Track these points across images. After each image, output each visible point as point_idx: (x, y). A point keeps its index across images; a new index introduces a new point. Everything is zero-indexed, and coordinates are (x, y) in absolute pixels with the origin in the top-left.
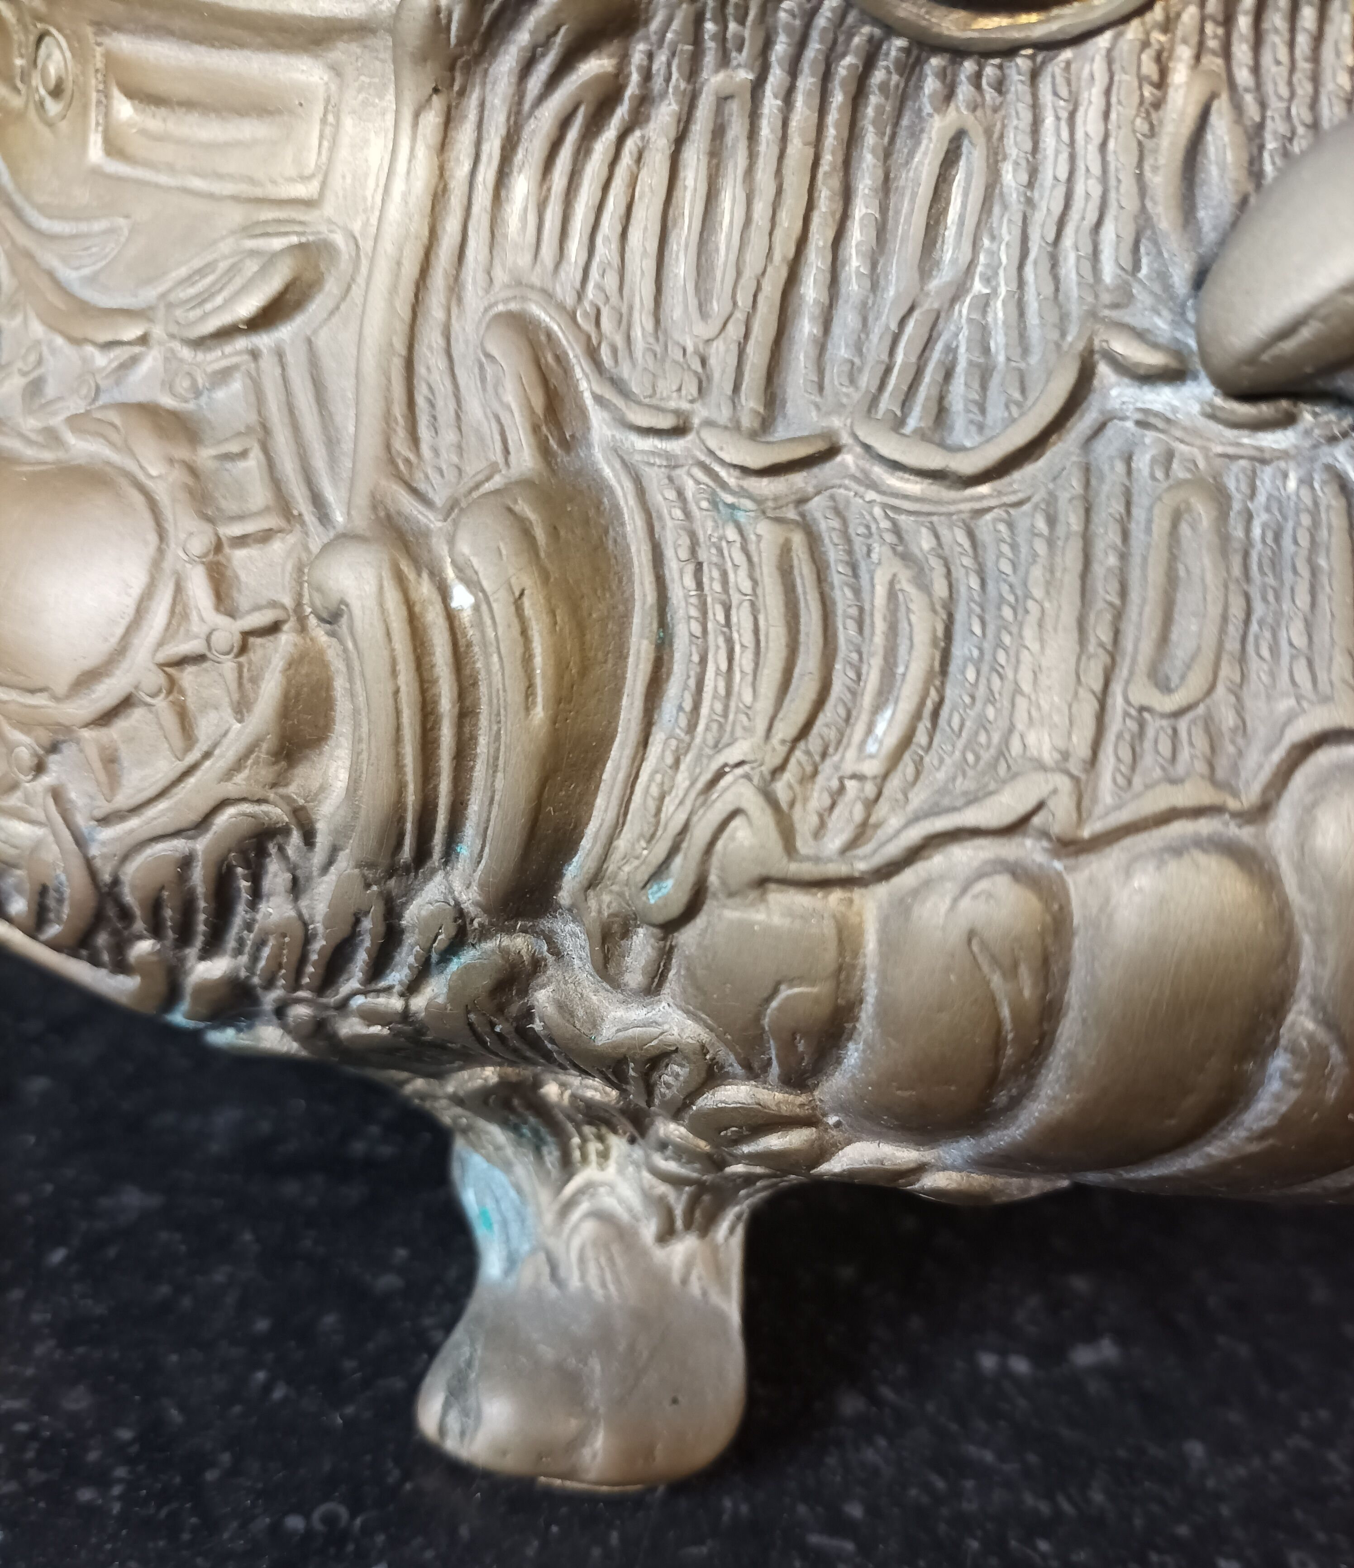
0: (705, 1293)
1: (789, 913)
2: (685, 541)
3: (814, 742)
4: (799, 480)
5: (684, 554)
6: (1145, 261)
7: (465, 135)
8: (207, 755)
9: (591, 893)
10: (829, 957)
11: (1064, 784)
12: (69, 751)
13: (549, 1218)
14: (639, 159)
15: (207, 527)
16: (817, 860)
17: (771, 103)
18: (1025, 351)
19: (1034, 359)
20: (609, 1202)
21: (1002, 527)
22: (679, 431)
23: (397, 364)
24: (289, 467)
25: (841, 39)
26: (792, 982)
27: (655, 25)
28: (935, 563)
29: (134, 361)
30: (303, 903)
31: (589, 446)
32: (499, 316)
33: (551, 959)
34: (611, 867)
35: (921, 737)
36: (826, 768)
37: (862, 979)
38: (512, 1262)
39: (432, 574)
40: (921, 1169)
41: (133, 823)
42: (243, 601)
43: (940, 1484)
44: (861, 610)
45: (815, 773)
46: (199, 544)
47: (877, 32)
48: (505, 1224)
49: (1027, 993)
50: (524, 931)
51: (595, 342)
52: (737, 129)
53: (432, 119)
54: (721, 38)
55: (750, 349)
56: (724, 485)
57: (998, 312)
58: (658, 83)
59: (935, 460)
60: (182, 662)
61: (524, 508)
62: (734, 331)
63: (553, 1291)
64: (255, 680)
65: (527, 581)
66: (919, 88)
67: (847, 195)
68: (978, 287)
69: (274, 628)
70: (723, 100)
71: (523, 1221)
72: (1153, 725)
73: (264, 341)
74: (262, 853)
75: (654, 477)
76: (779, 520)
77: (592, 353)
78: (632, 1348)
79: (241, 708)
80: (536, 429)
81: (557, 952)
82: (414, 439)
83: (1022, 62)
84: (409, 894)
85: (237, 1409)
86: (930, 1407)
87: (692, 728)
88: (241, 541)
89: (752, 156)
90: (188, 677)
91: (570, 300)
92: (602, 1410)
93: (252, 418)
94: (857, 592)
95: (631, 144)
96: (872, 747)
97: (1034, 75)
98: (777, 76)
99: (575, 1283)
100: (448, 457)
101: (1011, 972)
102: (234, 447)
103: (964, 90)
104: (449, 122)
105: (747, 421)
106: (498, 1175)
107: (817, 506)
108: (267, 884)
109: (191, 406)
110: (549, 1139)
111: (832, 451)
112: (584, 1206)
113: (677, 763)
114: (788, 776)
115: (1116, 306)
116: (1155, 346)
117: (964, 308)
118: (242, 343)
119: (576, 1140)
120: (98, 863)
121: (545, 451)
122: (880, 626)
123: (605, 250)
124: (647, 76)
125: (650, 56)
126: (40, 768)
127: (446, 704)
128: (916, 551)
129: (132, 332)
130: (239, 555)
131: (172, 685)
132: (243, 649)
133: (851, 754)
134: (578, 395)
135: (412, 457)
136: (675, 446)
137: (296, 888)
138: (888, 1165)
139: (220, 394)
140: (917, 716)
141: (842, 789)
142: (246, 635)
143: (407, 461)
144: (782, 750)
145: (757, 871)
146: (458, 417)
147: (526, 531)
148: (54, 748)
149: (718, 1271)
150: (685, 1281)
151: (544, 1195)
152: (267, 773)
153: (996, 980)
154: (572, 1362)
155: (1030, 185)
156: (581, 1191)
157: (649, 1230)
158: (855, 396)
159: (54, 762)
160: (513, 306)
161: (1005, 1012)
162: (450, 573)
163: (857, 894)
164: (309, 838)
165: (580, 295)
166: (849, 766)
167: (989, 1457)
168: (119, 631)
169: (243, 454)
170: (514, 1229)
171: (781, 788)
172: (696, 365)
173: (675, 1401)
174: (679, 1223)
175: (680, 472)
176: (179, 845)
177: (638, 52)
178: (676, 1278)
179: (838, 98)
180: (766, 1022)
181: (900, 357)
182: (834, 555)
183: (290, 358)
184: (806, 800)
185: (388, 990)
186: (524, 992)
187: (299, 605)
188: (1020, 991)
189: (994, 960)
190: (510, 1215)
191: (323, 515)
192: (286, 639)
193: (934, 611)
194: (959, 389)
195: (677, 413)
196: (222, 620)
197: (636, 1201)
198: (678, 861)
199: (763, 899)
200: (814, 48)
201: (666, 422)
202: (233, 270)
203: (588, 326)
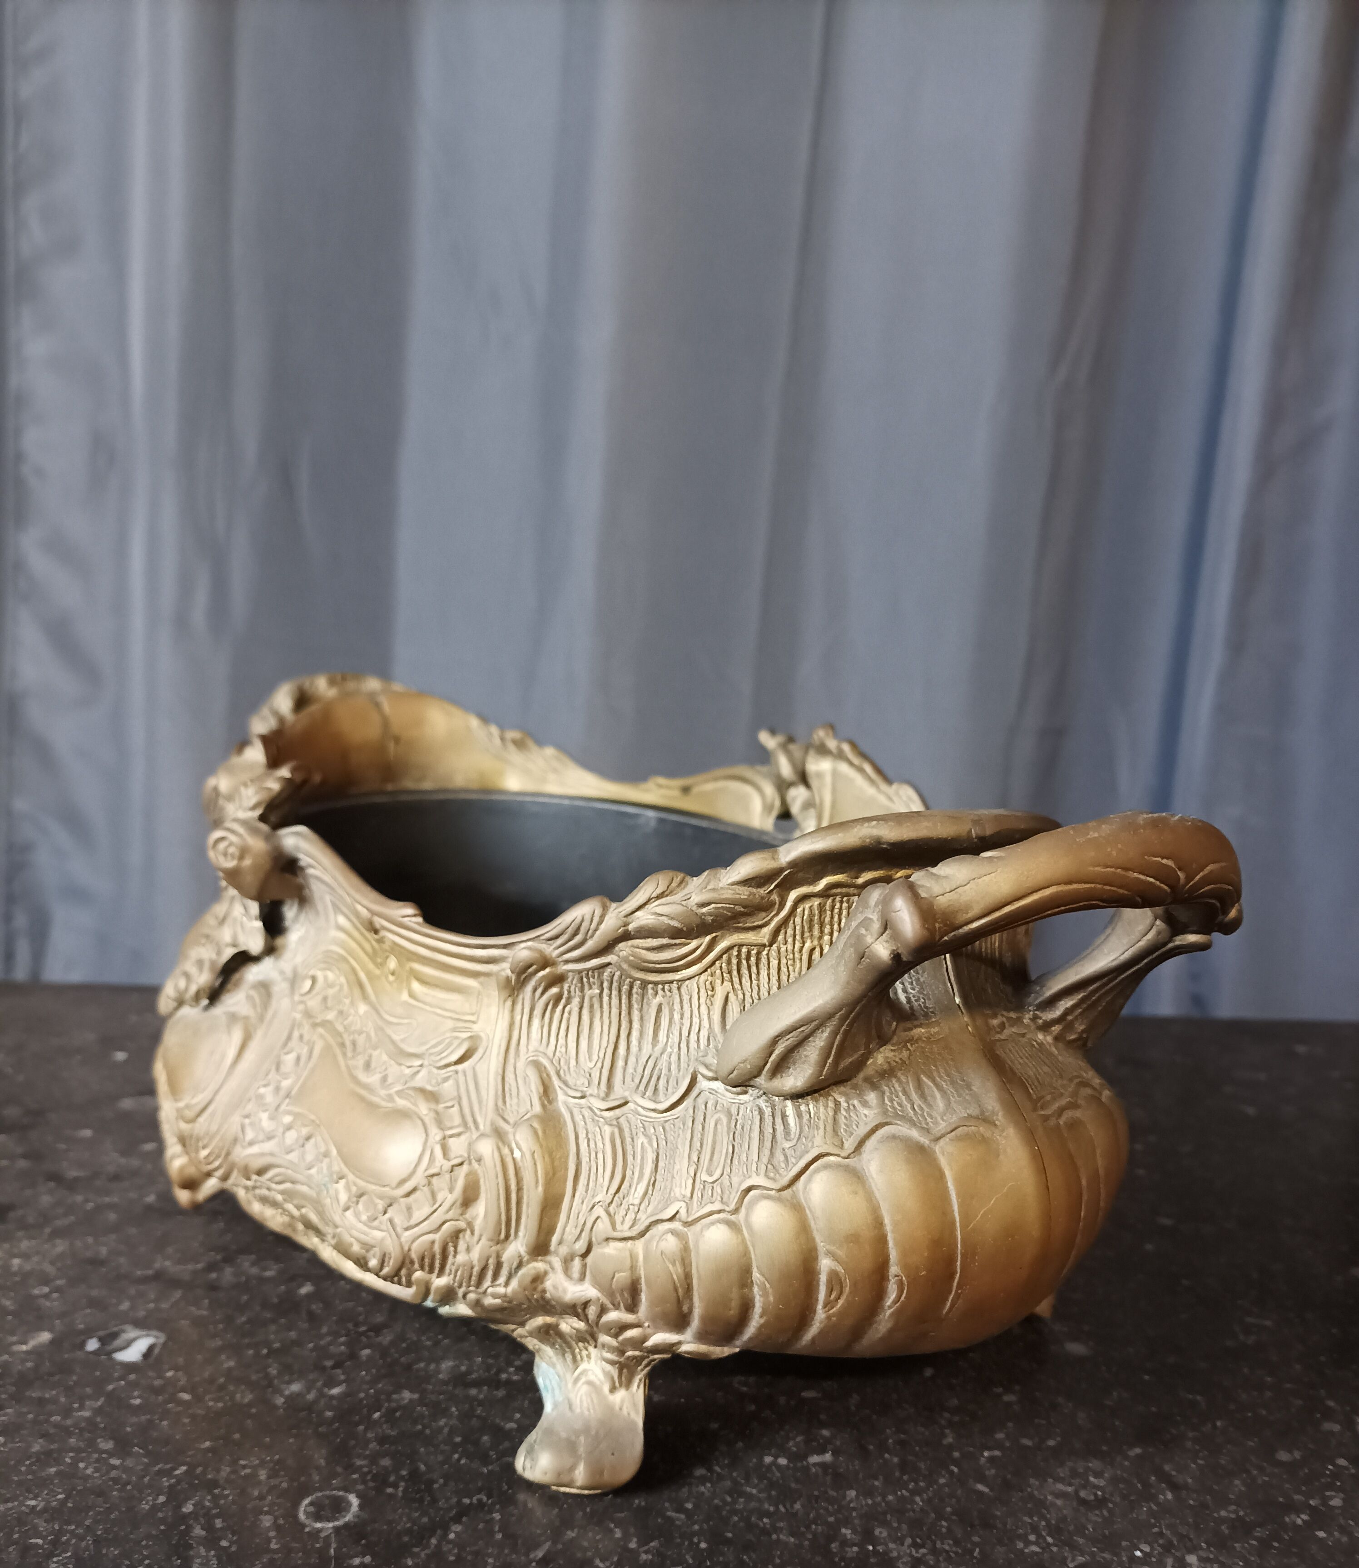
0: (629, 1414)
1: (615, 1249)
2: (585, 1132)
3: (621, 1194)
4: (617, 1112)
5: (584, 1136)
6: (711, 1042)
7: (519, 1007)
8: (440, 1206)
9: (560, 1246)
10: (628, 1263)
11: (683, 1204)
12: (395, 1206)
13: (570, 1385)
14: (570, 1013)
15: (442, 1132)
16: (622, 1231)
17: (606, 999)
18: (679, 1070)
19: (681, 1073)
20: (592, 1377)
21: (672, 1126)
22: (583, 1097)
23: (500, 1078)
24: (467, 1111)
25: (622, 982)
26: (619, 1271)
27: (569, 980)
28: (654, 1138)
29: (418, 1072)
30: (471, 1255)
31: (557, 1101)
32: (531, 1061)
33: (550, 1270)
34: (565, 1236)
35: (650, 1192)
36: (624, 1202)
37: (640, 1270)
38: (556, 1405)
39: (508, 1146)
40: (680, 1343)
41: (416, 1229)
42: (452, 1155)
43: (729, 1499)
44: (634, 1152)
45: (621, 1204)
46: (438, 1138)
47: (632, 980)
48: (553, 1390)
49: (679, 1270)
50: (541, 1260)
51: (558, 1068)
52: (597, 1006)
53: (509, 1003)
54: (589, 982)
55: (603, 1070)
56: (596, 1115)
57: (674, 1058)
58: (573, 993)
59: (652, 1105)
60: (433, 1176)
61: (536, 1125)
62: (599, 1065)
63: (569, 1414)
64: (456, 1181)
65: (536, 1148)
66: (647, 992)
67: (631, 1022)
68: (669, 1050)
69: (461, 1164)
70: (591, 998)
71: (560, 1389)
72: (707, 1185)
73: (460, 1067)
74: (457, 1237)
75: (576, 1111)
76: (611, 1125)
77: (558, 1073)
78: (597, 1433)
79: (451, 1190)
80: (540, 1098)
81: (552, 1268)
82: (505, 1102)
83: (675, 985)
84: (504, 1249)
85: (446, 1466)
86: (735, 1474)
87: (587, 1191)
88: (451, 1136)
89: (602, 1013)
90: (435, 1180)
91: (551, 1055)
92: (583, 1455)
93: (455, 1094)
94: (633, 1147)
95: (567, 1009)
96: (636, 1195)
97: (679, 988)
98: (606, 991)
99: (578, 1410)
100: (515, 1107)
101: (674, 1264)
102: (450, 1104)
103: (660, 992)
104: (514, 1004)
105: (602, 1095)
106: (551, 1370)
107: (622, 1120)
108: (459, 1249)
109: (436, 1089)
110: (567, 1350)
111: (626, 1103)
112: (583, 1379)
113: (583, 1202)
114: (614, 1205)
115: (703, 1057)
116: (710, 1070)
117: (665, 1057)
118: (452, 1068)
119: (577, 1350)
120: (404, 1244)
121: (543, 1106)
122: (639, 1157)
123: (562, 1041)
124: (569, 992)
125: (570, 987)
126: (385, 1213)
127: (513, 1187)
128: (648, 1133)
129: (419, 1063)
130: (451, 1141)
131: (429, 1183)
132: (452, 1171)
133: (631, 1197)
134: (553, 1085)
135: (503, 1107)
136: (583, 1101)
137: (468, 1250)
138: (667, 1341)
139: (446, 1084)
140: (648, 1185)
141: (629, 1209)
142: (453, 1166)
143: (502, 1109)
144: (611, 1197)
145: (604, 1236)
146: (518, 1094)
147: (535, 1132)
148: (390, 1205)
149: (635, 1405)
150: (621, 1409)
151: (568, 1376)
152: (459, 1211)
153: (671, 1266)
154: (573, 1438)
155: (682, 1018)
156: (581, 1374)
157: (606, 1388)
158: (634, 1085)
159: (390, 1210)
160: (535, 1058)
161: (675, 1277)
162: (514, 1146)
163: (637, 1242)
164: (472, 1233)
165: (554, 1055)
166: (631, 1202)
167: (754, 1491)
168: (413, 1166)
169: (453, 1106)
170: (557, 1392)
171: (611, 1209)
172: (588, 1075)
173: (613, 1454)
174: (617, 1384)
175: (583, 1110)
176: (431, 1237)
177: (566, 986)
178: (617, 1408)
179: (624, 997)
180: (613, 1286)
181: (646, 1072)
182: (627, 1134)
183: (467, 1073)
184: (619, 1213)
185: (499, 1285)
186: (542, 1283)
187: (469, 1156)
188: (677, 1270)
189: (669, 1260)
190: (555, 1386)
191: (477, 1128)
192: (465, 1167)
193: (653, 1152)
194: (662, 1082)
195: (582, 1091)
196: (445, 1162)
197: (601, 1376)
198: (583, 1234)
199: (608, 1245)
200: (615, 984)
201: (579, 1094)
202: (449, 1045)
203: (557, 1064)
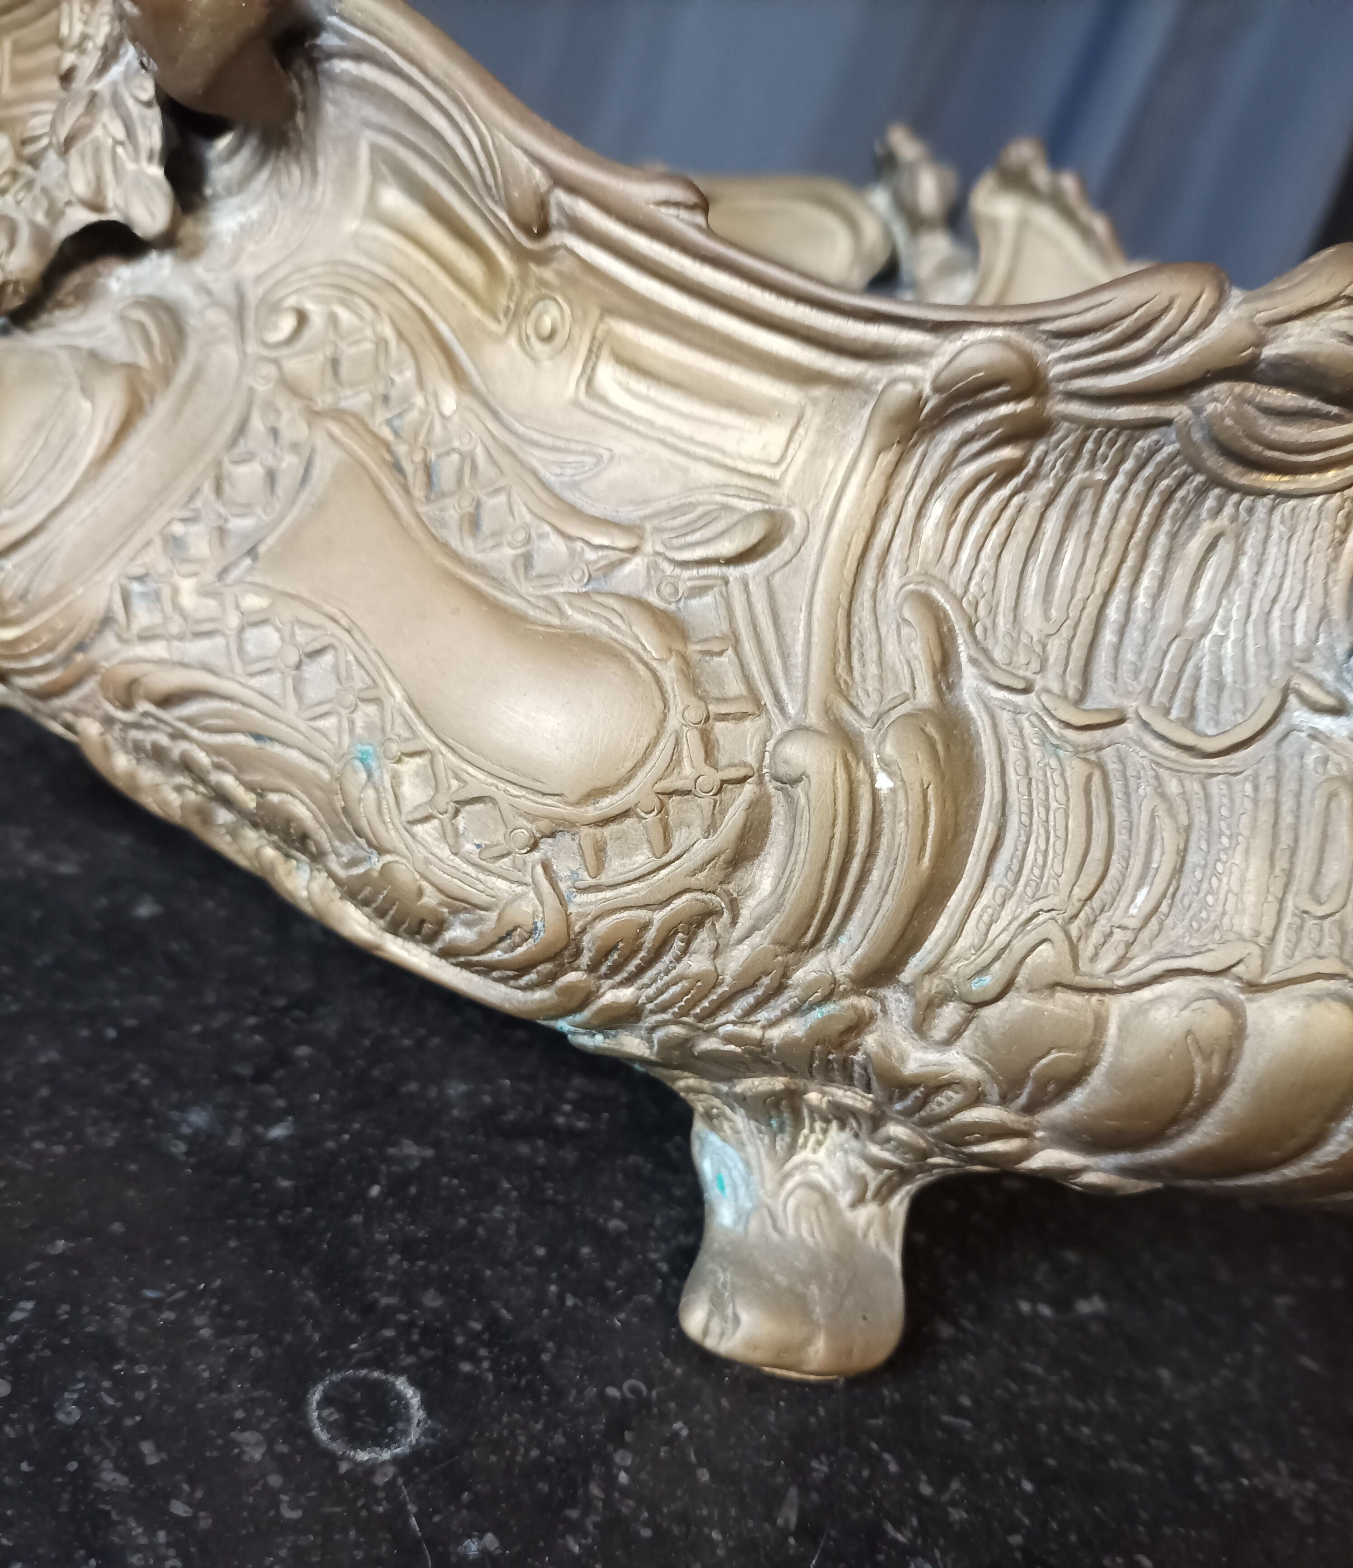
0: (877, 1245)
1: (1067, 1006)
2: (1022, 763)
3: (1096, 902)
4: (1098, 735)
5: (1021, 770)
6: (1321, 636)
8: (678, 857)
9: (927, 977)
10: (1087, 1036)
11: (1256, 951)
12: (565, 840)
13: (770, 1185)
14: (1020, 509)
15: (702, 704)
16: (1092, 976)
17: (1112, 495)
18: (1246, 680)
19: (1251, 685)
20: (817, 1177)
21: (1223, 786)
22: (1026, 691)
23: (842, 614)
24: (755, 669)
25: (1167, 469)
26: (1060, 1049)
27: (1055, 438)
28: (1179, 801)
29: (622, 562)
30: (718, 962)
31: (961, 689)
32: (913, 592)
33: (880, 1014)
34: (946, 963)
35: (1164, 908)
36: (1103, 920)
37: (1102, 1051)
38: (742, 1216)
39: (866, 764)
41: (609, 894)
42: (723, 761)
44: (1131, 823)
45: (1095, 922)
46: (694, 714)
47: (1190, 470)
48: (735, 1187)
50: (870, 996)
51: (973, 621)
52: (1086, 506)
53: (888, 458)
54: (1094, 453)
55: (1074, 645)
56: (1051, 731)
57: (1229, 648)
58: (1045, 469)
59: (1189, 739)
60: (671, 794)
61: (931, 730)
62: (1065, 632)
63: (775, 1236)
64: (723, 812)
65: (928, 776)
66: (1203, 502)
67: (1144, 557)
68: (1216, 629)
69: (743, 780)
70: (1082, 488)
71: (748, 1186)
72: (1310, 923)
73: (733, 572)
74: (700, 925)
75: (1005, 717)
76: (1087, 761)
77: (971, 627)
78: (836, 1281)
79: (711, 829)
80: (935, 676)
81: (884, 1011)
82: (850, 668)
83: (1267, 501)
84: (799, 964)
87: (1016, 882)
88: (724, 717)
89: (1093, 524)
90: (673, 803)
91: (959, 591)
92: (822, 1321)
93: (725, 627)
94: (1129, 812)
95: (1016, 500)
96: (1133, 911)
97: (1272, 509)
98: (1120, 480)
99: (791, 1232)
100: (872, 685)
102: (716, 648)
103: (1228, 510)
104: (900, 461)
105: (1072, 693)
106: (730, 1151)
107: (1108, 754)
108: (694, 945)
109: (673, 607)
110: (788, 1129)
111: (1121, 721)
112: (797, 1178)
113: (1003, 905)
114: (1078, 922)
115: (1303, 661)
116: (1329, 693)
117: (1207, 641)
118: (714, 570)
119: (806, 1131)
120: (573, 918)
121: (939, 691)
122: (1143, 836)
123: (985, 562)
124: (1040, 463)
125: (1046, 454)
126: (534, 846)
127: (860, 848)
128: (1169, 793)
129: (624, 542)
130: (719, 726)
131: (662, 806)
132: (719, 792)
133: (1119, 913)
134: (958, 654)
135: (848, 680)
136: (1019, 699)
137: (716, 952)
139: (694, 603)
140: (1164, 896)
141: (1111, 934)
142: (723, 782)
143: (846, 682)
144: (1078, 905)
145: (1054, 978)
146: (880, 658)
147: (932, 745)
148: (552, 835)
149: (888, 1230)
150: (865, 1236)
151: (768, 1167)
152: (719, 874)
154: (800, 1288)
155: (1257, 574)
156: (797, 1167)
157: (844, 1199)
158: (1137, 687)
159: (545, 845)
160: (922, 588)
162: (875, 764)
163: (1107, 998)
164: (734, 919)
165: (966, 590)
166: (1116, 921)
168: (629, 765)
169: (721, 653)
170: (742, 1191)
171: (1074, 929)
172: (1038, 649)
173: (865, 1318)
174: (869, 1195)
175: (1023, 718)
176: (643, 914)
177: (1040, 449)
178: (860, 1233)
179: (1154, 500)
181: (1166, 667)
182: (1116, 787)
183: (753, 589)
184: (1088, 937)
185: (754, 1023)
186: (858, 1035)
187: (761, 767)
189: (1200, 1049)
190: (739, 1181)
191: (782, 710)
192: (748, 790)
193: (1178, 832)
194: (1202, 693)
195: (1024, 678)
196: (707, 769)
197: (839, 1179)
198: (997, 965)
199: (1052, 996)
200: (1148, 471)
201: (1021, 685)
202: (709, 518)
203: (970, 611)
